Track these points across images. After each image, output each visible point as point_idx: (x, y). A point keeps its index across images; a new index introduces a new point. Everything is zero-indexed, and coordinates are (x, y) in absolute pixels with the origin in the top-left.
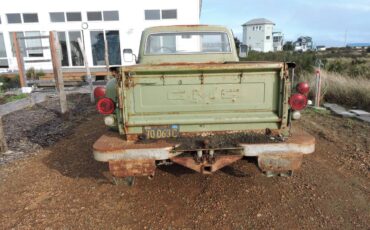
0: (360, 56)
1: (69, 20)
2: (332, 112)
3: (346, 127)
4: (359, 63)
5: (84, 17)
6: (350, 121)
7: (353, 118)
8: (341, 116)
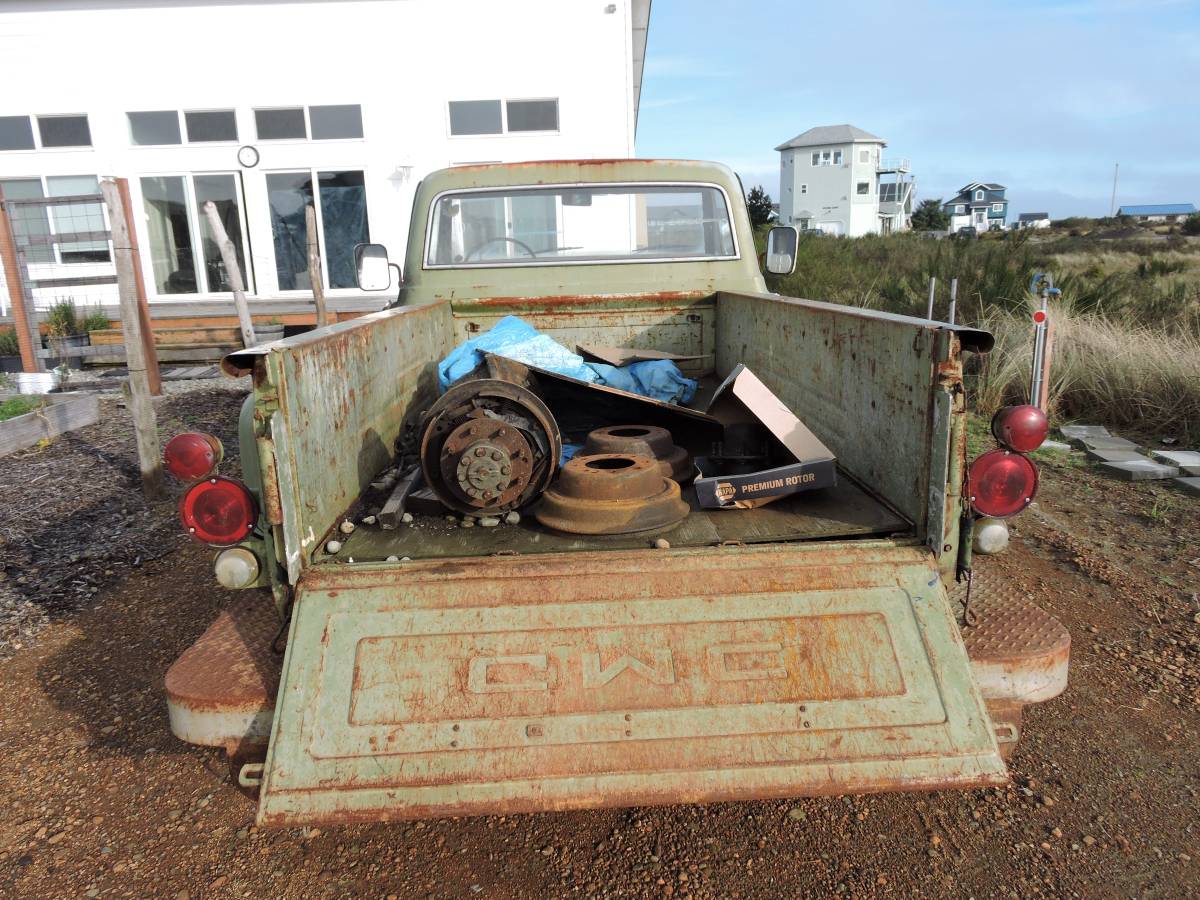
0: (1162, 248)
1: (195, 136)
2: (1091, 457)
3: (1146, 521)
4: (1164, 269)
5: (246, 126)
6: (1161, 495)
7: (1169, 484)
8: (1125, 475)
